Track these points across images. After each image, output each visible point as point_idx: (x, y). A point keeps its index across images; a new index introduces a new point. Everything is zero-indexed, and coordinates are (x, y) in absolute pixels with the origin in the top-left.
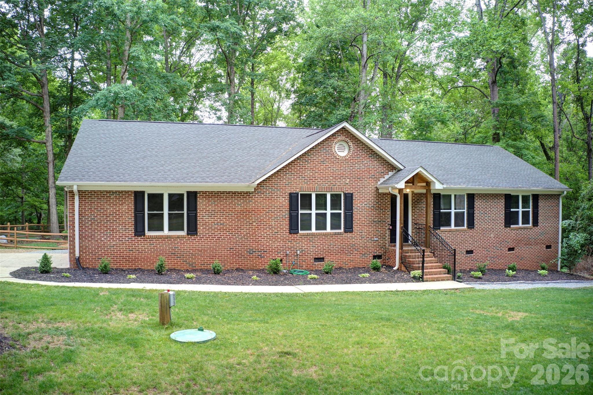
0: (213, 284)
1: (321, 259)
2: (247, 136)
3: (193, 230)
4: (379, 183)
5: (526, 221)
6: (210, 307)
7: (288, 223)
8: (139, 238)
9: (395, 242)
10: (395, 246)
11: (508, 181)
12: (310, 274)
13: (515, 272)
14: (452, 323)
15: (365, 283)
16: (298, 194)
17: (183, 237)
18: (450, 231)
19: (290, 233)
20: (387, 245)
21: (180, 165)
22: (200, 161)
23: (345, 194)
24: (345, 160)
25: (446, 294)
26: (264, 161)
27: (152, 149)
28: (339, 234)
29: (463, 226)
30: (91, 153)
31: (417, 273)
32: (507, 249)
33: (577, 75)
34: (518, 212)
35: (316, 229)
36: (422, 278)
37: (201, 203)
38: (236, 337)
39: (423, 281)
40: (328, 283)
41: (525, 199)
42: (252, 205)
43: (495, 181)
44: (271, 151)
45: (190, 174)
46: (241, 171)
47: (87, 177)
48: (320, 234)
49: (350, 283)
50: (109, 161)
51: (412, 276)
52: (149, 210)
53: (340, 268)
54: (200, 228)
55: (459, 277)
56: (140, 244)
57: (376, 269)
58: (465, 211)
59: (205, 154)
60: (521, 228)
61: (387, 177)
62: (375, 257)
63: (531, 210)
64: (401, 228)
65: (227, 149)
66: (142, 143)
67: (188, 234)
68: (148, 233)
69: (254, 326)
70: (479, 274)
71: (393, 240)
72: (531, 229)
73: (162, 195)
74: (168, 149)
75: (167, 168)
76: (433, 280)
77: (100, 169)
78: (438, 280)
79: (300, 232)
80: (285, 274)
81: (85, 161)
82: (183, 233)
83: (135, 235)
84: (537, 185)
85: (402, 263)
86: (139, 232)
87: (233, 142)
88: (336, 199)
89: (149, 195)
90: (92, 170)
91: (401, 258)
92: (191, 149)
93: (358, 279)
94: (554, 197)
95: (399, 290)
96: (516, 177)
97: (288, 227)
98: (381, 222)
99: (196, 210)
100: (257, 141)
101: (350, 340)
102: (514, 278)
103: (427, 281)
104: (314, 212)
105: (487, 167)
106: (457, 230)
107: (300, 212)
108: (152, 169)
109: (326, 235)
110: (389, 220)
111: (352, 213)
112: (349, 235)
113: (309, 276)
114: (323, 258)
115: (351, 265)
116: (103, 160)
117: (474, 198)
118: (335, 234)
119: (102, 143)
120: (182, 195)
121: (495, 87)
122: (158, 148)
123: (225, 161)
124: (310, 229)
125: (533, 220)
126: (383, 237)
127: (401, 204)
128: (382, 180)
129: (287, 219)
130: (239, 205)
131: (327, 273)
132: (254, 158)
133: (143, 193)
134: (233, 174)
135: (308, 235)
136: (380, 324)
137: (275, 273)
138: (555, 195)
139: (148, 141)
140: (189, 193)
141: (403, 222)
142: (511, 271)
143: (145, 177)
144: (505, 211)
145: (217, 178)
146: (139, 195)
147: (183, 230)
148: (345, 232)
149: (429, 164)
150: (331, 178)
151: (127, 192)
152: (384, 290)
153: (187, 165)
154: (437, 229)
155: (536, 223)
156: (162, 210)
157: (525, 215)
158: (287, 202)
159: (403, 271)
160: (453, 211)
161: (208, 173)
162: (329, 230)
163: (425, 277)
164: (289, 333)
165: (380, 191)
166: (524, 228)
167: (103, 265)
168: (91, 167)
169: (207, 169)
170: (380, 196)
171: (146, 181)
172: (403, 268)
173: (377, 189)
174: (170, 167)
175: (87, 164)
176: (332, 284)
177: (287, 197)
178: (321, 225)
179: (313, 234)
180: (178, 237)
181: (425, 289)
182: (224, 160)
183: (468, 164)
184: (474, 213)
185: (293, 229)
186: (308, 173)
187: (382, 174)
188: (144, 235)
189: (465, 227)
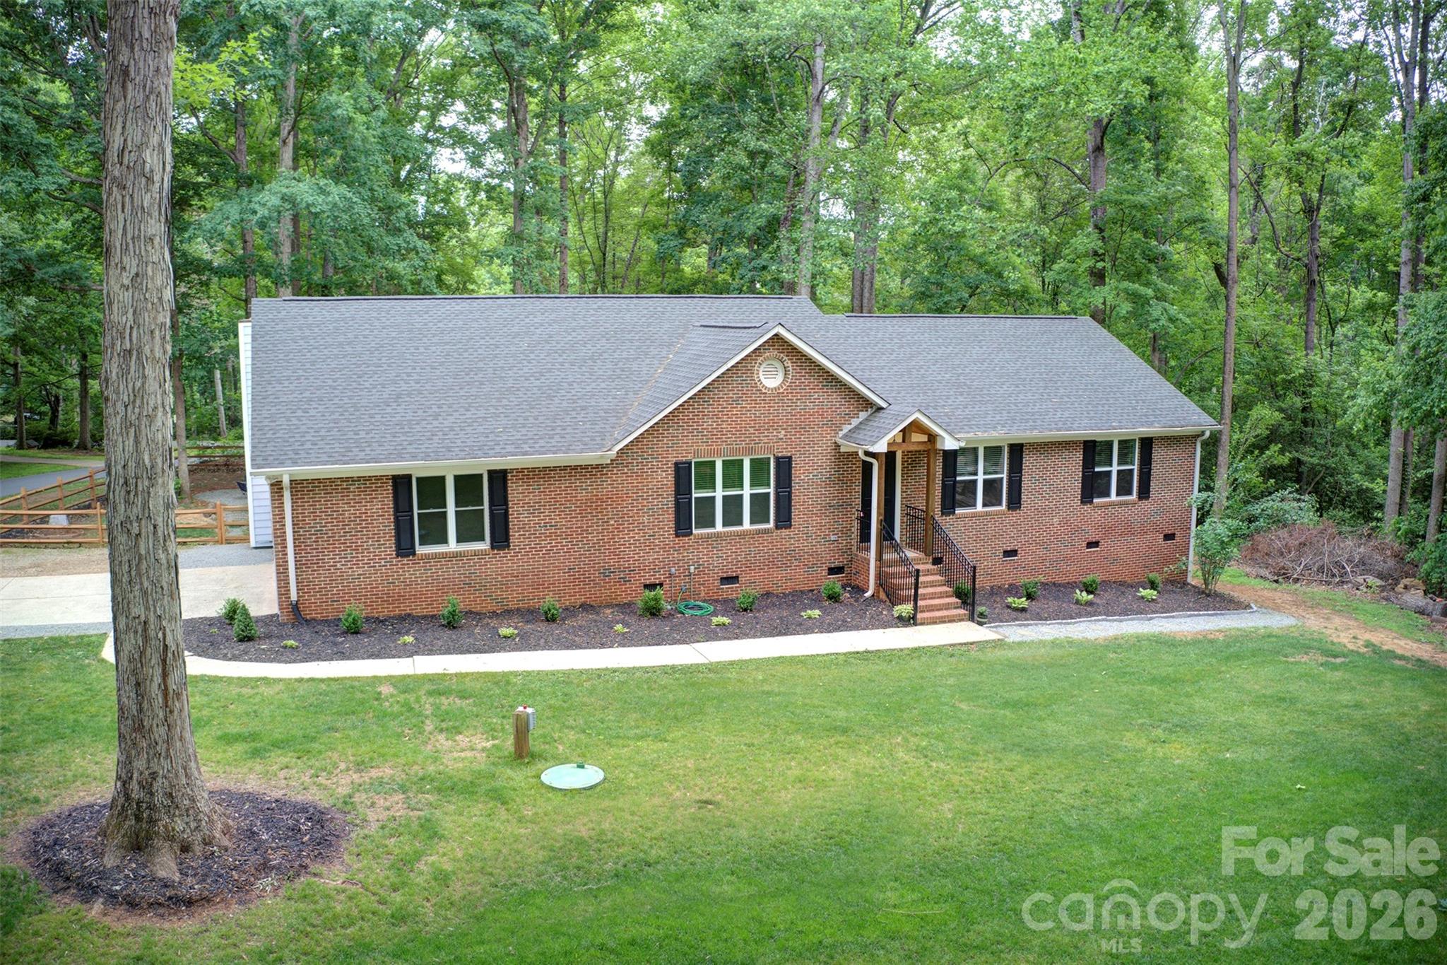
0: (550, 648)
1: (734, 579)
2: (582, 327)
3: (501, 539)
4: (841, 434)
5: (1124, 489)
6: (568, 709)
7: (672, 517)
8: (405, 560)
9: (869, 540)
10: (868, 549)
11: (1092, 414)
12: (715, 614)
13: (1091, 597)
14: (939, 738)
15: (813, 632)
16: (690, 464)
17: (483, 553)
18: (974, 516)
19: (677, 535)
20: (854, 548)
21: (469, 414)
22: (505, 402)
23: (777, 459)
24: (777, 394)
25: (952, 656)
26: (623, 392)
27: (409, 375)
28: (766, 531)
29: (1000, 504)
30: (293, 392)
31: (905, 609)
32: (1084, 544)
33: (1296, 113)
34: (1110, 472)
35: (724, 525)
36: (914, 617)
37: (515, 491)
38: (632, 775)
39: (915, 624)
40: (746, 636)
41: (1126, 445)
42: (606, 488)
43: (1066, 414)
44: (635, 366)
45: (491, 437)
46: (584, 423)
47: (303, 455)
48: (730, 534)
49: (785, 634)
50: (333, 413)
51: (896, 615)
52: (419, 508)
53: (768, 594)
54: (515, 535)
55: (982, 615)
56: (408, 571)
57: (834, 598)
58: (1005, 476)
59: (510, 383)
60: (1113, 504)
61: (855, 422)
62: (832, 571)
63: (1136, 467)
64: (880, 522)
65: (549, 366)
66: (384, 360)
67: (493, 548)
68: (421, 550)
69: (650, 749)
70: (1023, 602)
71: (865, 537)
72: (1134, 504)
73: (441, 480)
74: (438, 373)
75: (447, 423)
76: (934, 622)
77: (323, 433)
78: (942, 620)
79: (694, 531)
80: (670, 615)
81: (288, 413)
82: (484, 546)
83: (398, 556)
84: (1152, 419)
85: (881, 585)
86: (404, 548)
87: (559, 346)
88: (759, 468)
89: (418, 479)
90: (308, 437)
91: (879, 576)
92: (480, 369)
93: (800, 625)
94: (1185, 440)
95: (870, 649)
96: (1111, 401)
97: (672, 524)
98: (844, 505)
99: (506, 502)
100: (604, 340)
101: (789, 772)
102: (1088, 610)
103: (922, 624)
104: (719, 493)
105: (1057, 378)
106: (987, 514)
107: (694, 495)
108: (418, 428)
109: (743, 535)
110: (859, 501)
111: (790, 493)
112: (785, 532)
113: (715, 620)
114: (737, 577)
115: (787, 587)
116: (321, 408)
117: (1022, 452)
118: (759, 532)
119: (308, 366)
120: (481, 476)
121: (1100, 159)
122: (418, 370)
123: (550, 398)
124: (713, 525)
125: (1140, 487)
126: (846, 532)
127: (879, 478)
128: (846, 429)
129: (672, 511)
130: (584, 490)
131: (745, 610)
132: (603, 385)
133: (409, 477)
134: (569, 430)
135: (709, 536)
136: (832, 741)
137: (653, 615)
138: (1187, 437)
139: (395, 353)
140: (491, 473)
141: (882, 511)
142: (1084, 594)
143: (410, 449)
144: (1083, 472)
145: (542, 443)
146: (401, 483)
147: (483, 539)
148: (777, 527)
149: (939, 378)
150: (752, 430)
151: (378, 478)
152: (845, 651)
153: (481, 413)
154: (948, 514)
155: (1144, 493)
156: (445, 506)
157: (1125, 477)
158: (671, 479)
159: (882, 601)
160: (981, 478)
161: (524, 431)
162: (747, 525)
163: (919, 616)
164: (704, 765)
165: (843, 449)
166: (1121, 504)
167: (350, 620)
168: (303, 429)
169: (521, 420)
170: (843, 458)
171: (414, 457)
172: (883, 596)
173: (837, 446)
174: (451, 419)
175: (295, 421)
176: (755, 636)
177: (671, 471)
178: (733, 516)
179: (718, 535)
180: (476, 553)
181: (916, 645)
182: (549, 395)
183: (1017, 372)
184: (1020, 481)
185: (682, 526)
186: (709, 423)
187: (847, 417)
188: (414, 554)
189: (1004, 507)
